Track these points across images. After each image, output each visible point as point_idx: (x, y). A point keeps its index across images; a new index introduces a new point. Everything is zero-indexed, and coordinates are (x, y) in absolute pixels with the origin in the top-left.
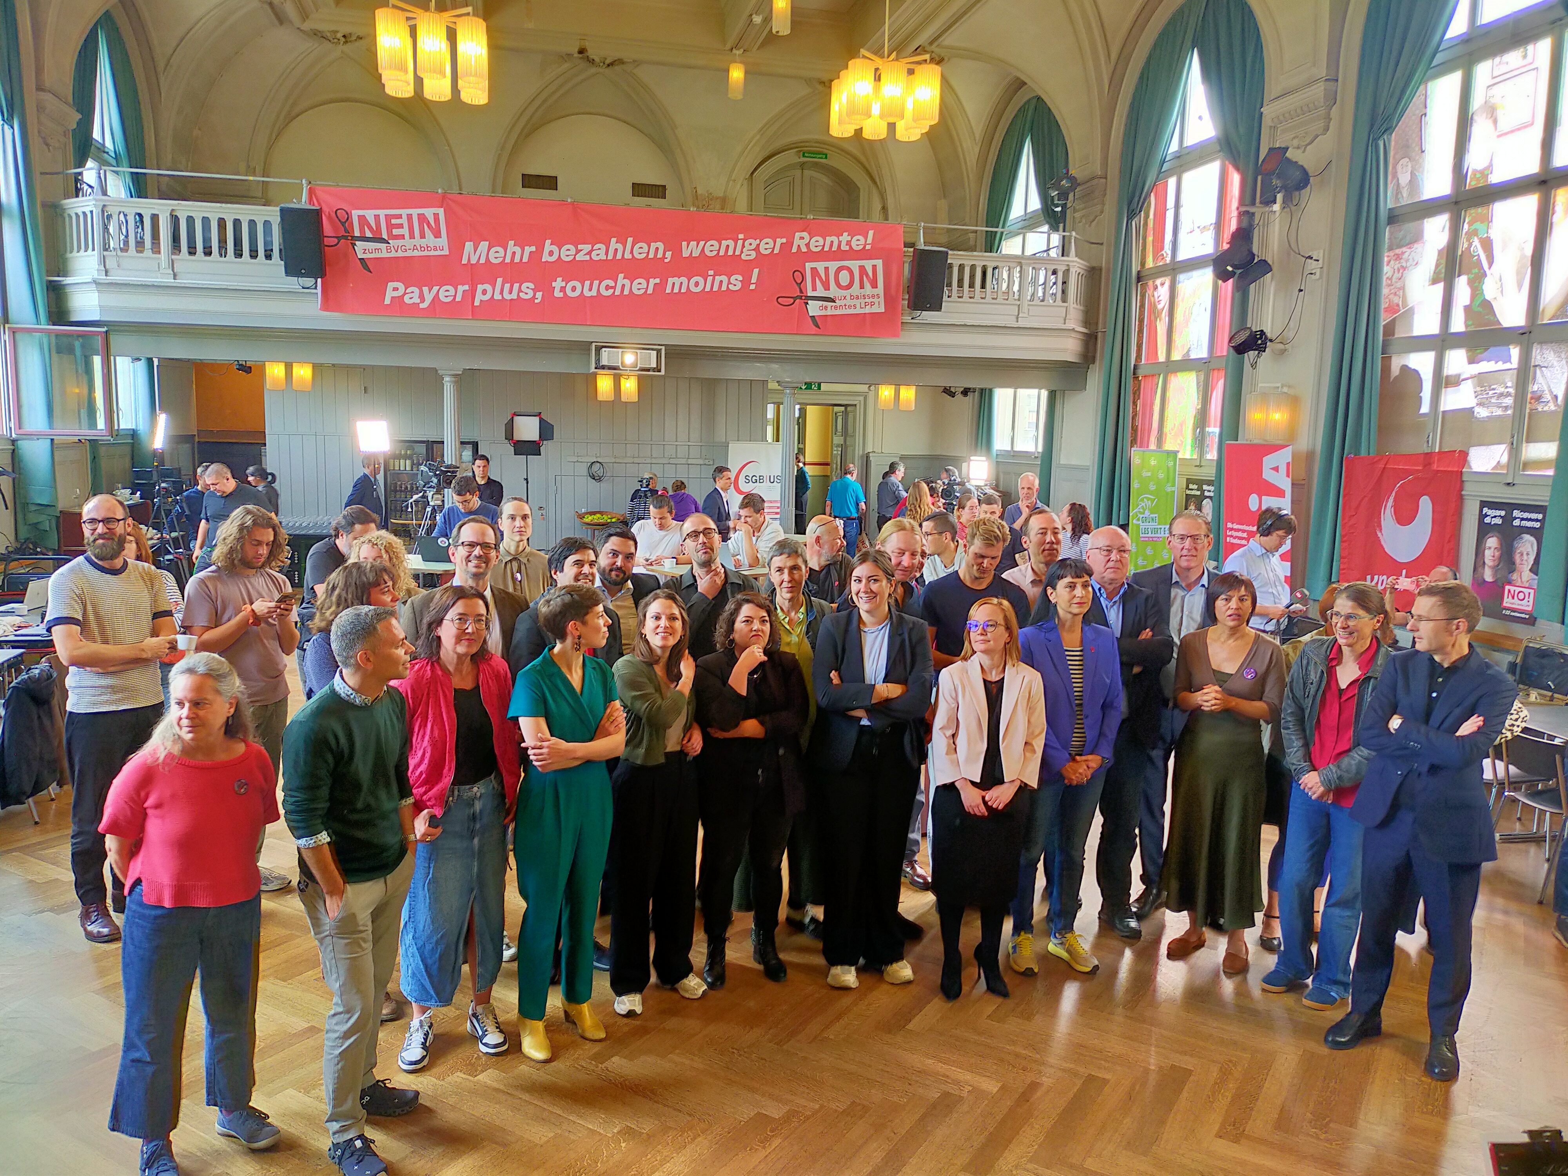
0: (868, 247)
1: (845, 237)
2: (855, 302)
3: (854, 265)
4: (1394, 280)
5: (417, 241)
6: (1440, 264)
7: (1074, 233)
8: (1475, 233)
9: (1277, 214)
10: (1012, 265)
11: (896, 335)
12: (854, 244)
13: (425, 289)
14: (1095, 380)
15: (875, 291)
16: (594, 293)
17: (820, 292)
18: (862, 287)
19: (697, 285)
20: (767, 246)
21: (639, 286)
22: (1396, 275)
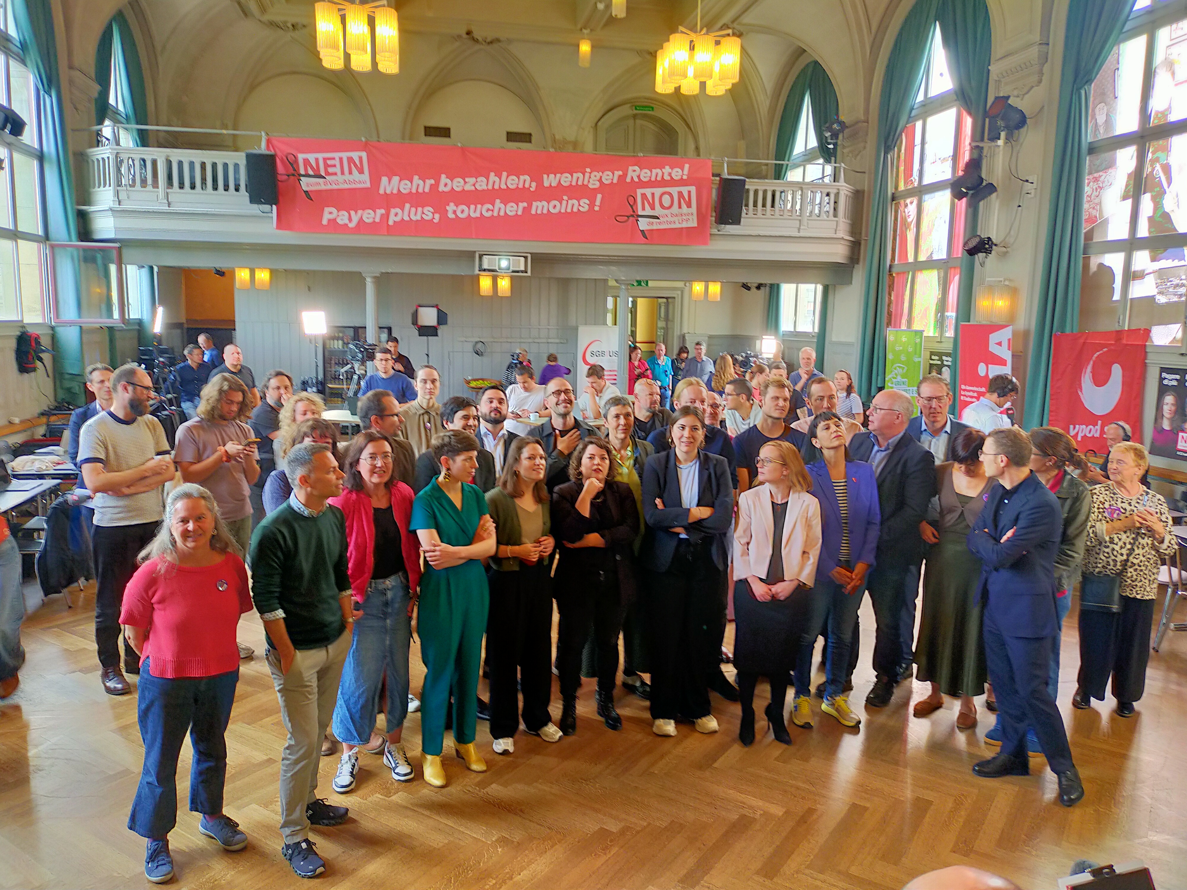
0: (685, 177)
1: (667, 169)
2: (676, 219)
3: (674, 191)
4: (1092, 197)
5: (347, 176)
6: (1130, 184)
7: (843, 165)
8: (1157, 160)
9: (1001, 148)
10: (794, 189)
11: (705, 243)
12: (674, 174)
13: (353, 213)
14: (859, 276)
15: (690, 211)
16: (478, 214)
17: (648, 211)
18: (680, 207)
19: (555, 207)
20: (609, 177)
21: (512, 209)
22: (1095, 193)
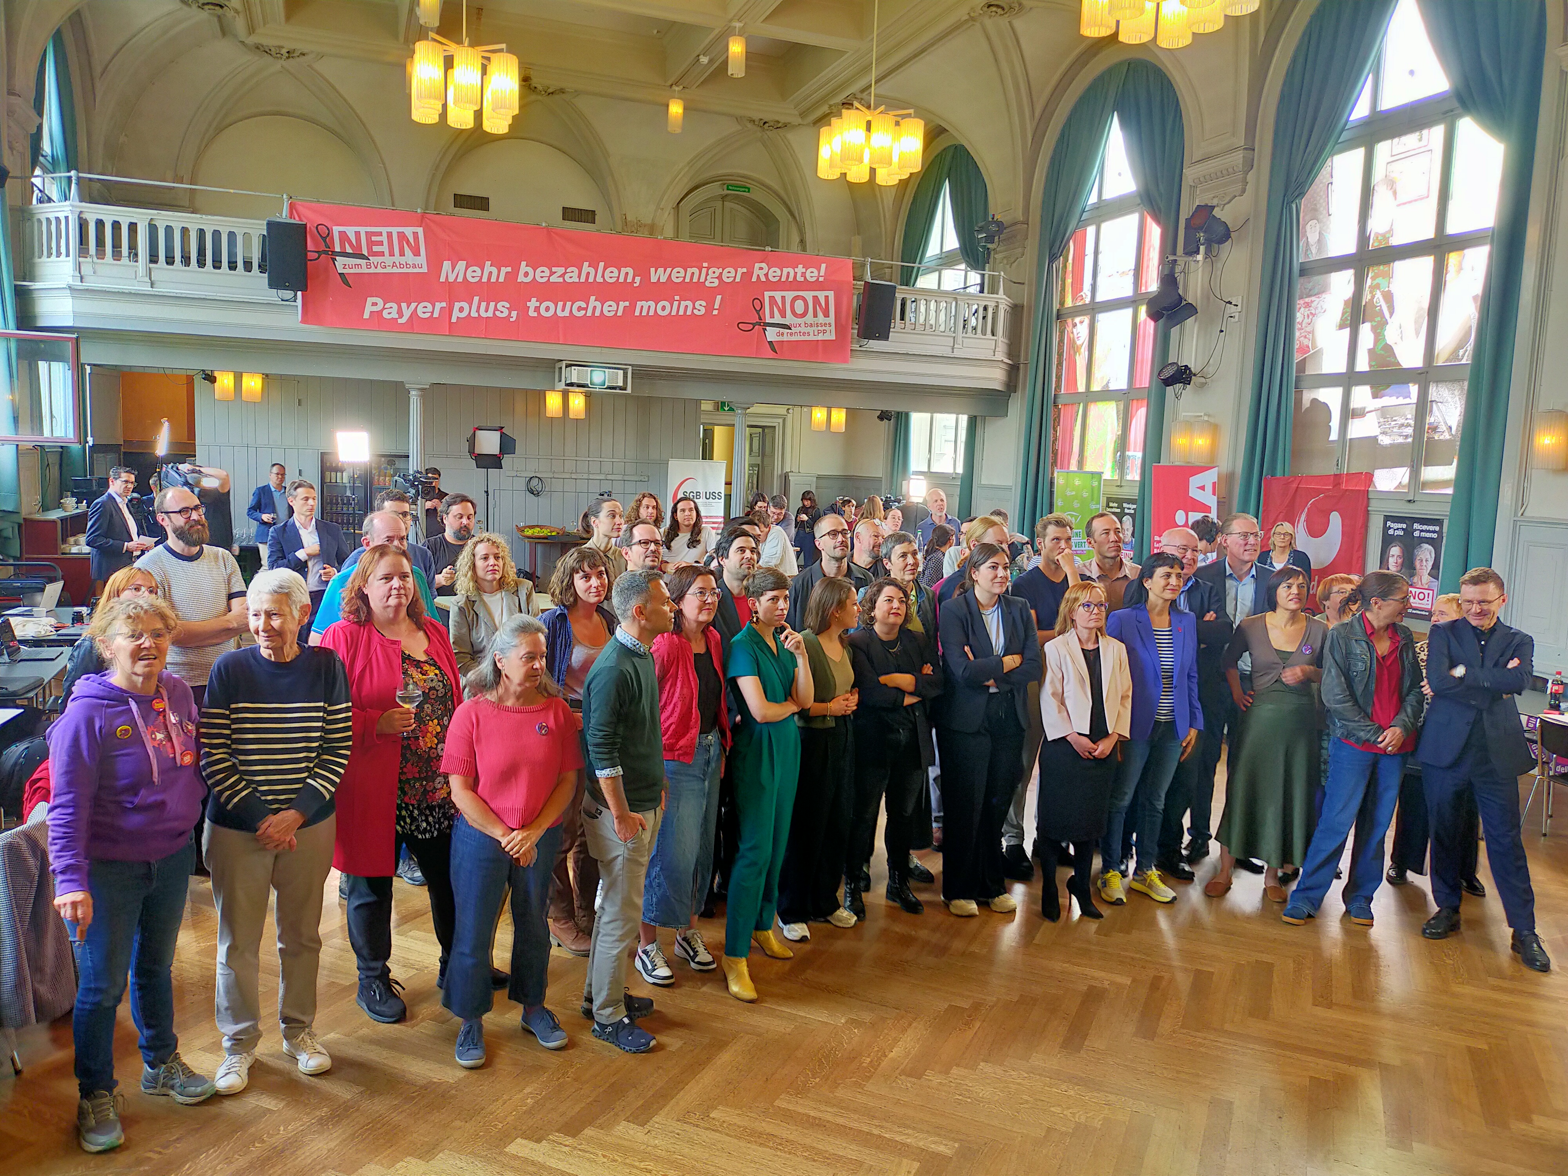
0: (821, 279)
1: (800, 269)
2: (809, 329)
3: (809, 295)
4: (1305, 325)
5: (397, 258)
6: (1346, 312)
7: (1002, 273)
8: (1378, 286)
9: (1201, 264)
10: (948, 300)
11: (845, 361)
12: (808, 275)
13: (404, 305)
14: (1017, 407)
15: (827, 320)
16: (566, 313)
17: (778, 319)
18: (815, 316)
19: (664, 308)
20: (730, 275)
21: (610, 309)
